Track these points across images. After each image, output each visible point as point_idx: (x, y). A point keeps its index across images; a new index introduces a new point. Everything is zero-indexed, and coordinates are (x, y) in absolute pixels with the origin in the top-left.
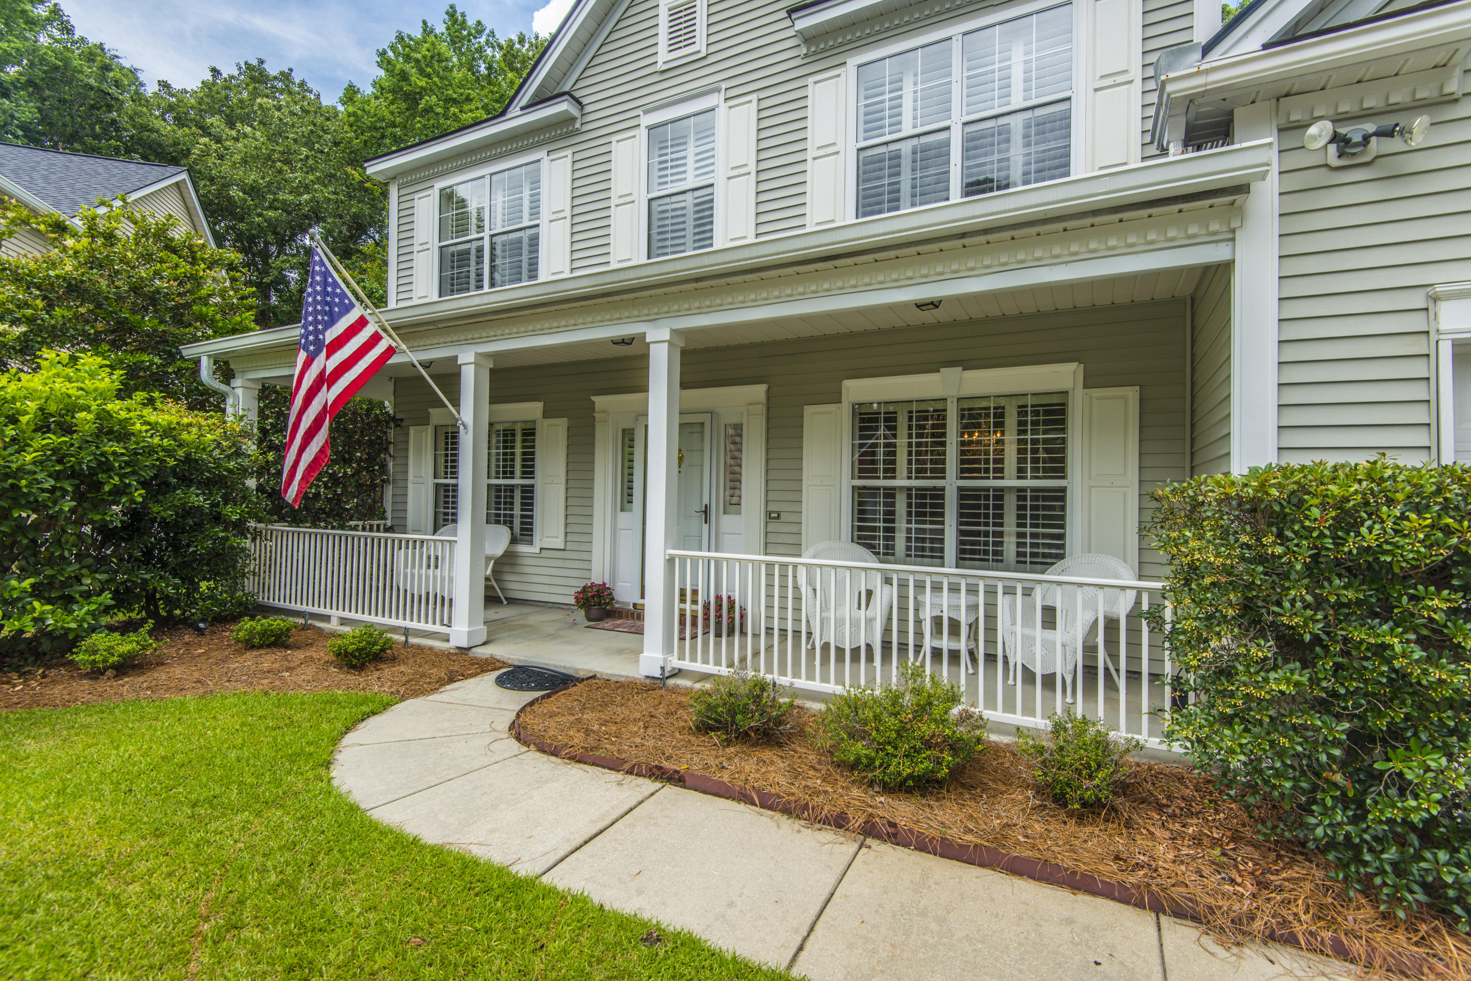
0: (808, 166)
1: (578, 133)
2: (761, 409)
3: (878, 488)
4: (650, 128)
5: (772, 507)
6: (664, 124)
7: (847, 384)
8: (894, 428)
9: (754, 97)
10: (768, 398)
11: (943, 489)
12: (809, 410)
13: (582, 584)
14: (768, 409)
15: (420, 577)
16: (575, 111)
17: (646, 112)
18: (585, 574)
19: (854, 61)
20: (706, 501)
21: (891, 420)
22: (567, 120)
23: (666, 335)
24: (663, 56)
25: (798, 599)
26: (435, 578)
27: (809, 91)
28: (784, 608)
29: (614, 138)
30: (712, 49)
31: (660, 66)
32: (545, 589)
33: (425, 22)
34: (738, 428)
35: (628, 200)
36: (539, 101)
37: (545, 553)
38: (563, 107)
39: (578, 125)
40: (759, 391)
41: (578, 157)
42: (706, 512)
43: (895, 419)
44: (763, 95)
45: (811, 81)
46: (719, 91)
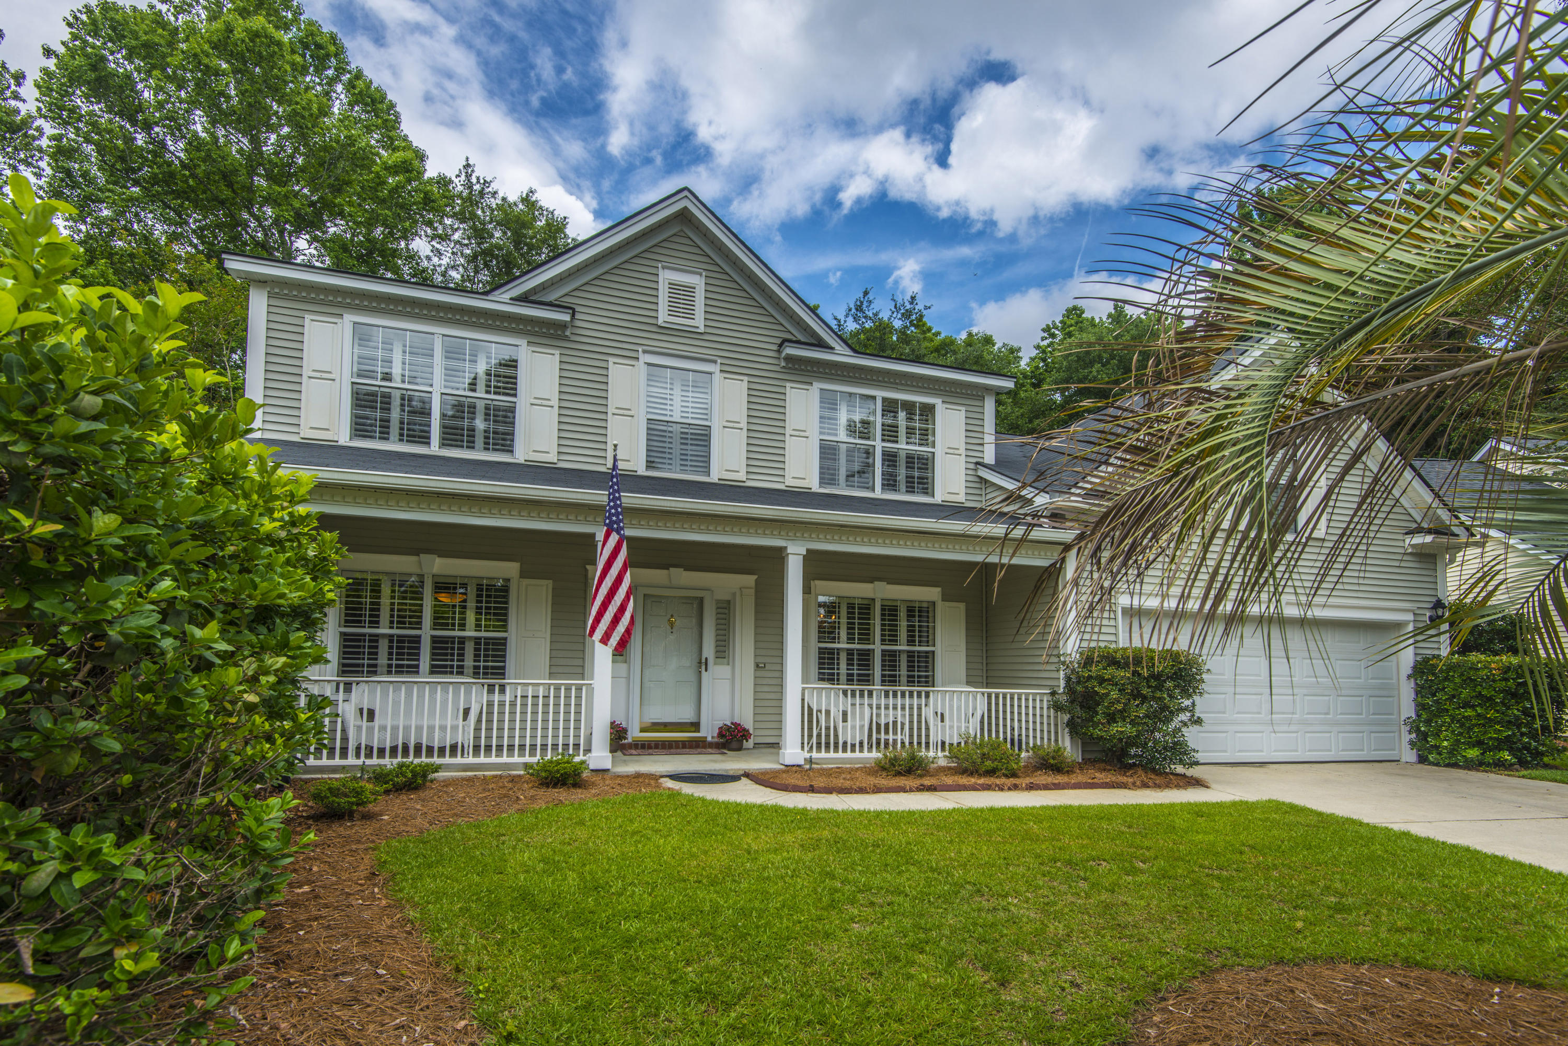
0: (787, 438)
1: (566, 339)
4: (649, 365)
5: (760, 660)
6: (663, 367)
9: (746, 378)
16: (569, 323)
17: (645, 352)
19: (817, 385)
22: (563, 326)
24: (664, 316)
27: (787, 391)
29: (614, 360)
30: (711, 329)
31: (660, 322)
33: (467, 159)
35: (625, 413)
38: (556, 316)
39: (568, 333)
40: (750, 580)
41: (567, 359)
44: (752, 380)
45: (788, 385)
46: (715, 362)
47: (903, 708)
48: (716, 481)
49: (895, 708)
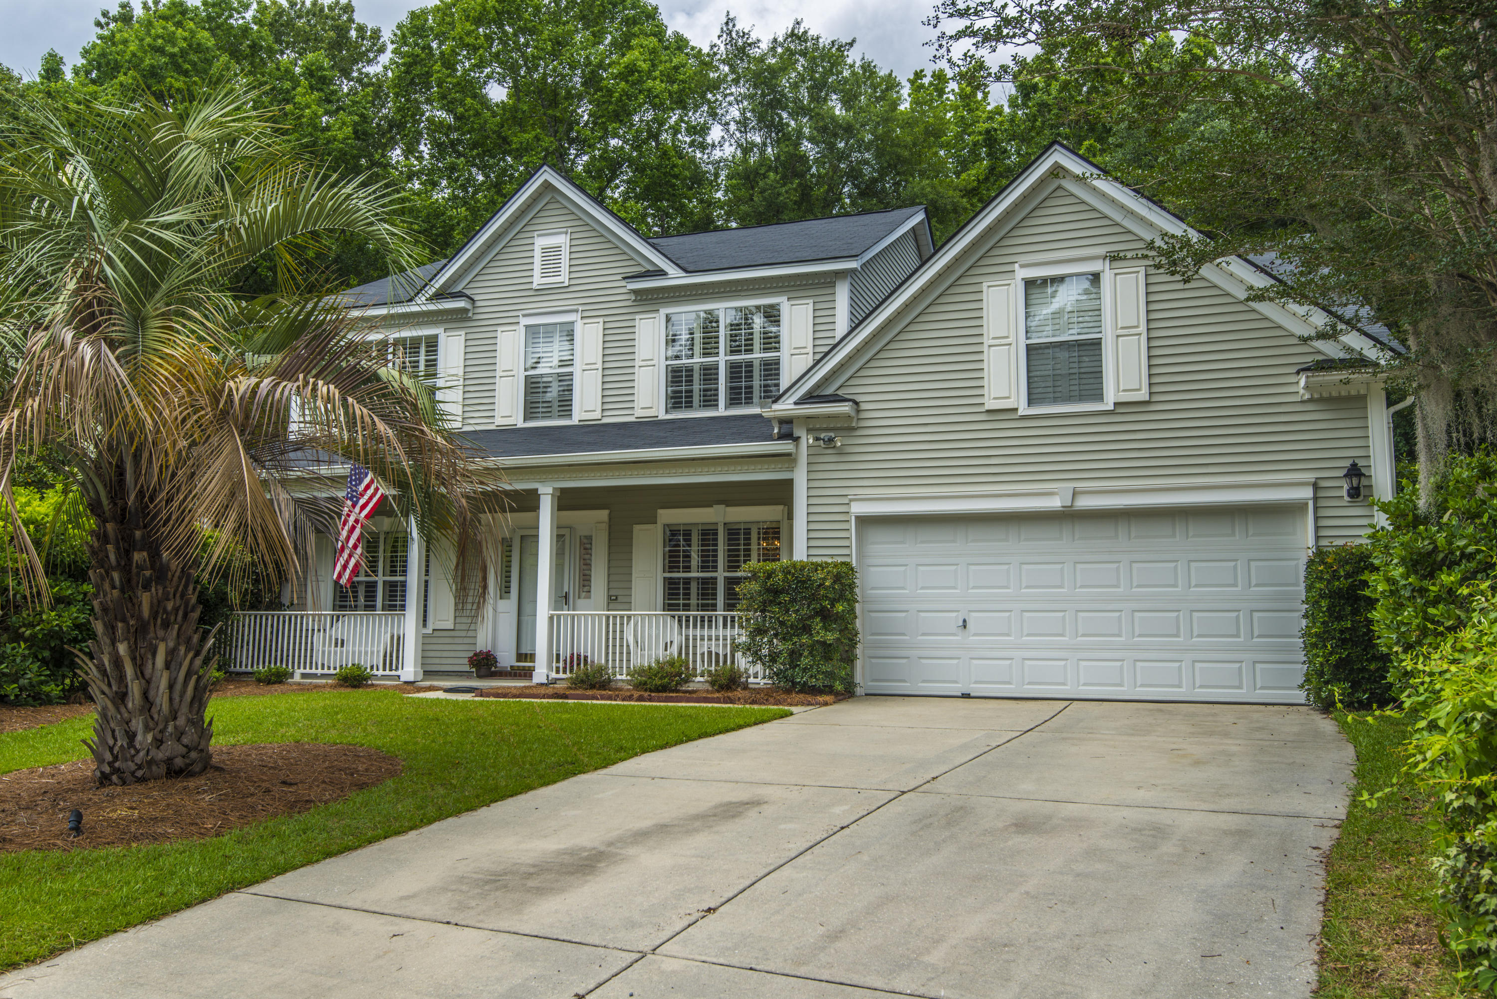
0: (636, 370)
1: (469, 320)
2: (605, 526)
3: (679, 579)
4: (527, 327)
5: (612, 592)
6: (539, 325)
7: (660, 511)
8: (690, 540)
9: (601, 320)
10: (610, 519)
11: (716, 578)
12: (637, 528)
13: (471, 654)
14: (610, 526)
15: (330, 653)
16: (469, 306)
17: (524, 316)
18: (472, 648)
19: (664, 311)
20: (566, 589)
21: (687, 535)
22: (465, 311)
23: (550, 491)
24: (537, 280)
25: (629, 653)
26: (342, 653)
27: (637, 323)
28: (621, 660)
29: (500, 329)
30: (573, 282)
31: (535, 286)
32: (437, 661)
34: (589, 538)
35: (509, 374)
36: (439, 296)
37: (437, 634)
38: (461, 304)
39: (470, 315)
40: (604, 514)
41: (470, 337)
42: (566, 597)
43: (690, 535)
44: (607, 319)
45: (638, 317)
46: (577, 311)
47: (717, 639)
48: (577, 423)
49: (710, 639)
